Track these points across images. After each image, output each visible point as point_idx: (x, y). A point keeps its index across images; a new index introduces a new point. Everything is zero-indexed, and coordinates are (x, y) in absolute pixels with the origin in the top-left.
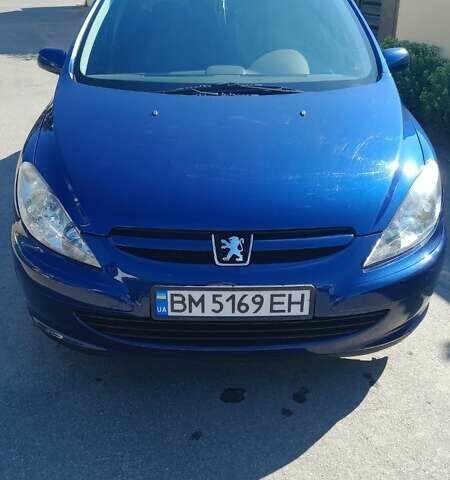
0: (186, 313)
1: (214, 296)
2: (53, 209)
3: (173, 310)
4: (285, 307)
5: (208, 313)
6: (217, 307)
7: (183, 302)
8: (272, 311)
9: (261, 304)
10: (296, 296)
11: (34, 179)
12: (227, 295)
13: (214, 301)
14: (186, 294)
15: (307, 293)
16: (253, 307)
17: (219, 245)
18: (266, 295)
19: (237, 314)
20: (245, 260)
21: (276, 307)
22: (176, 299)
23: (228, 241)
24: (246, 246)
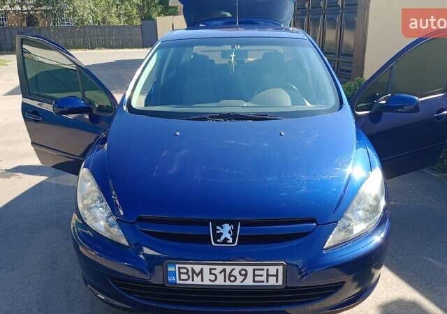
0: (190, 282)
1: (211, 269)
2: (102, 202)
3: (180, 280)
4: (264, 278)
5: (206, 282)
6: (213, 277)
7: (187, 273)
8: (254, 281)
9: (246, 276)
10: (272, 270)
11: (89, 181)
12: (220, 268)
13: (211, 273)
14: (189, 267)
15: (281, 268)
16: (240, 278)
17: (215, 230)
18: (250, 269)
19: (228, 283)
20: (234, 242)
21: (257, 279)
22: (182, 271)
23: (222, 227)
24: (235, 231)
